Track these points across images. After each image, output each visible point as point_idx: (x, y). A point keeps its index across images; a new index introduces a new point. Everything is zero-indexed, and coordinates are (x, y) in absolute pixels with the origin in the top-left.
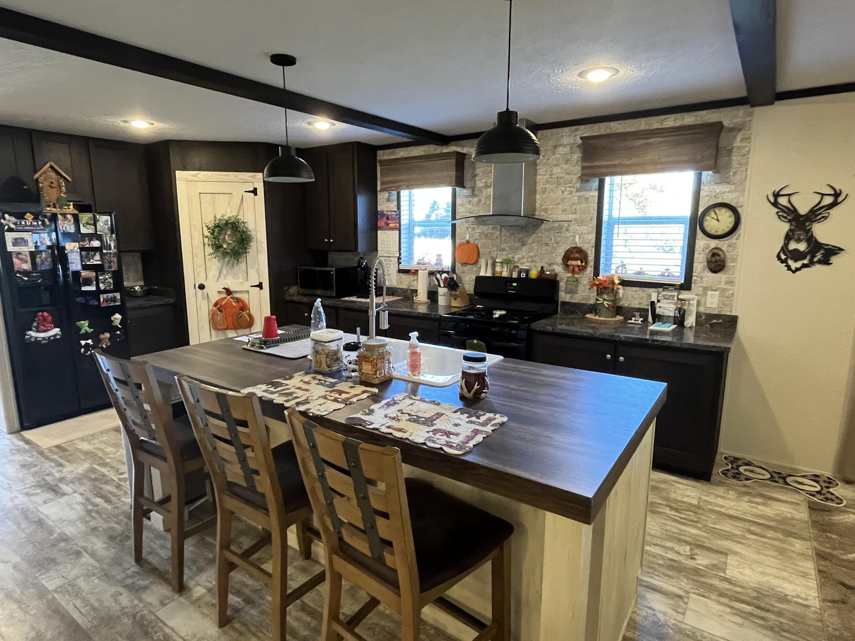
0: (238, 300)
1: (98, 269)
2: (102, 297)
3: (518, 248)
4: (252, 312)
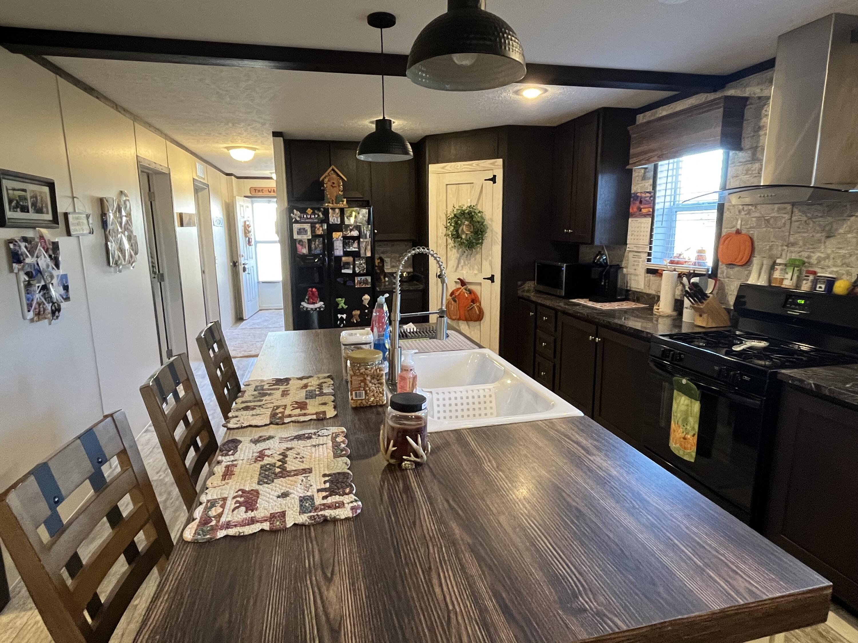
0: (470, 292)
1: (356, 255)
2: (357, 279)
3: (819, 241)
4: (483, 305)
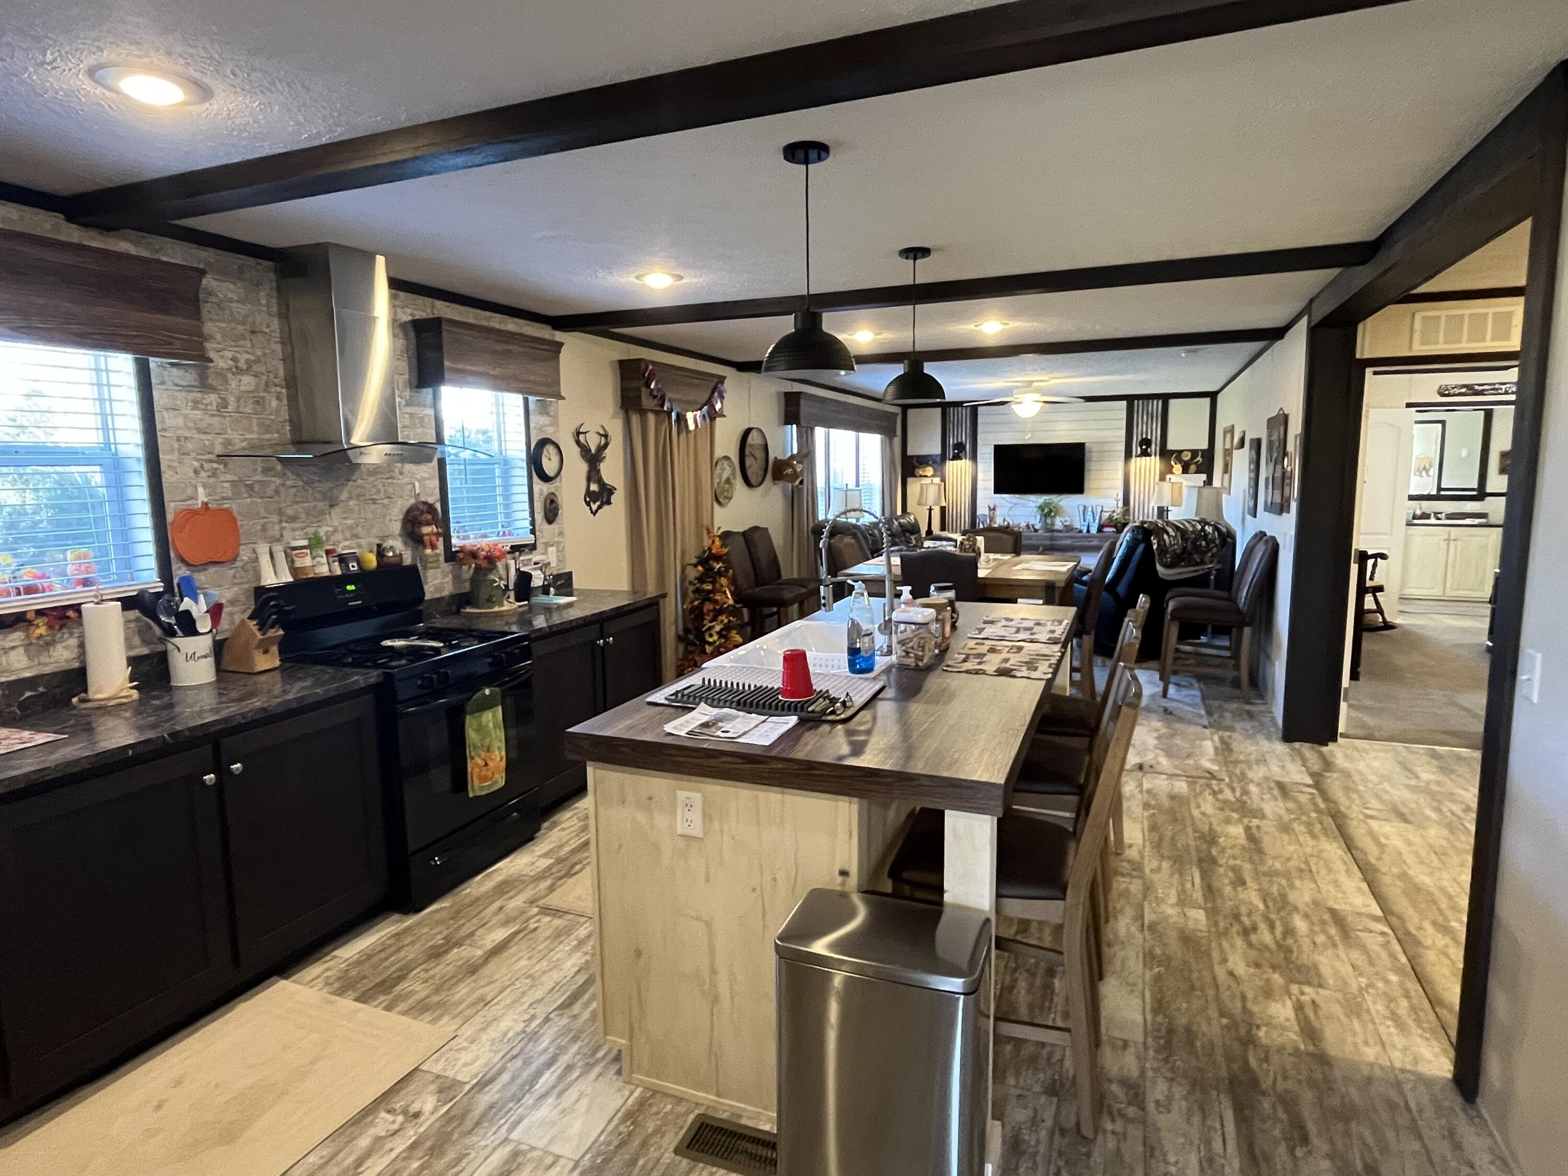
3: (322, 512)
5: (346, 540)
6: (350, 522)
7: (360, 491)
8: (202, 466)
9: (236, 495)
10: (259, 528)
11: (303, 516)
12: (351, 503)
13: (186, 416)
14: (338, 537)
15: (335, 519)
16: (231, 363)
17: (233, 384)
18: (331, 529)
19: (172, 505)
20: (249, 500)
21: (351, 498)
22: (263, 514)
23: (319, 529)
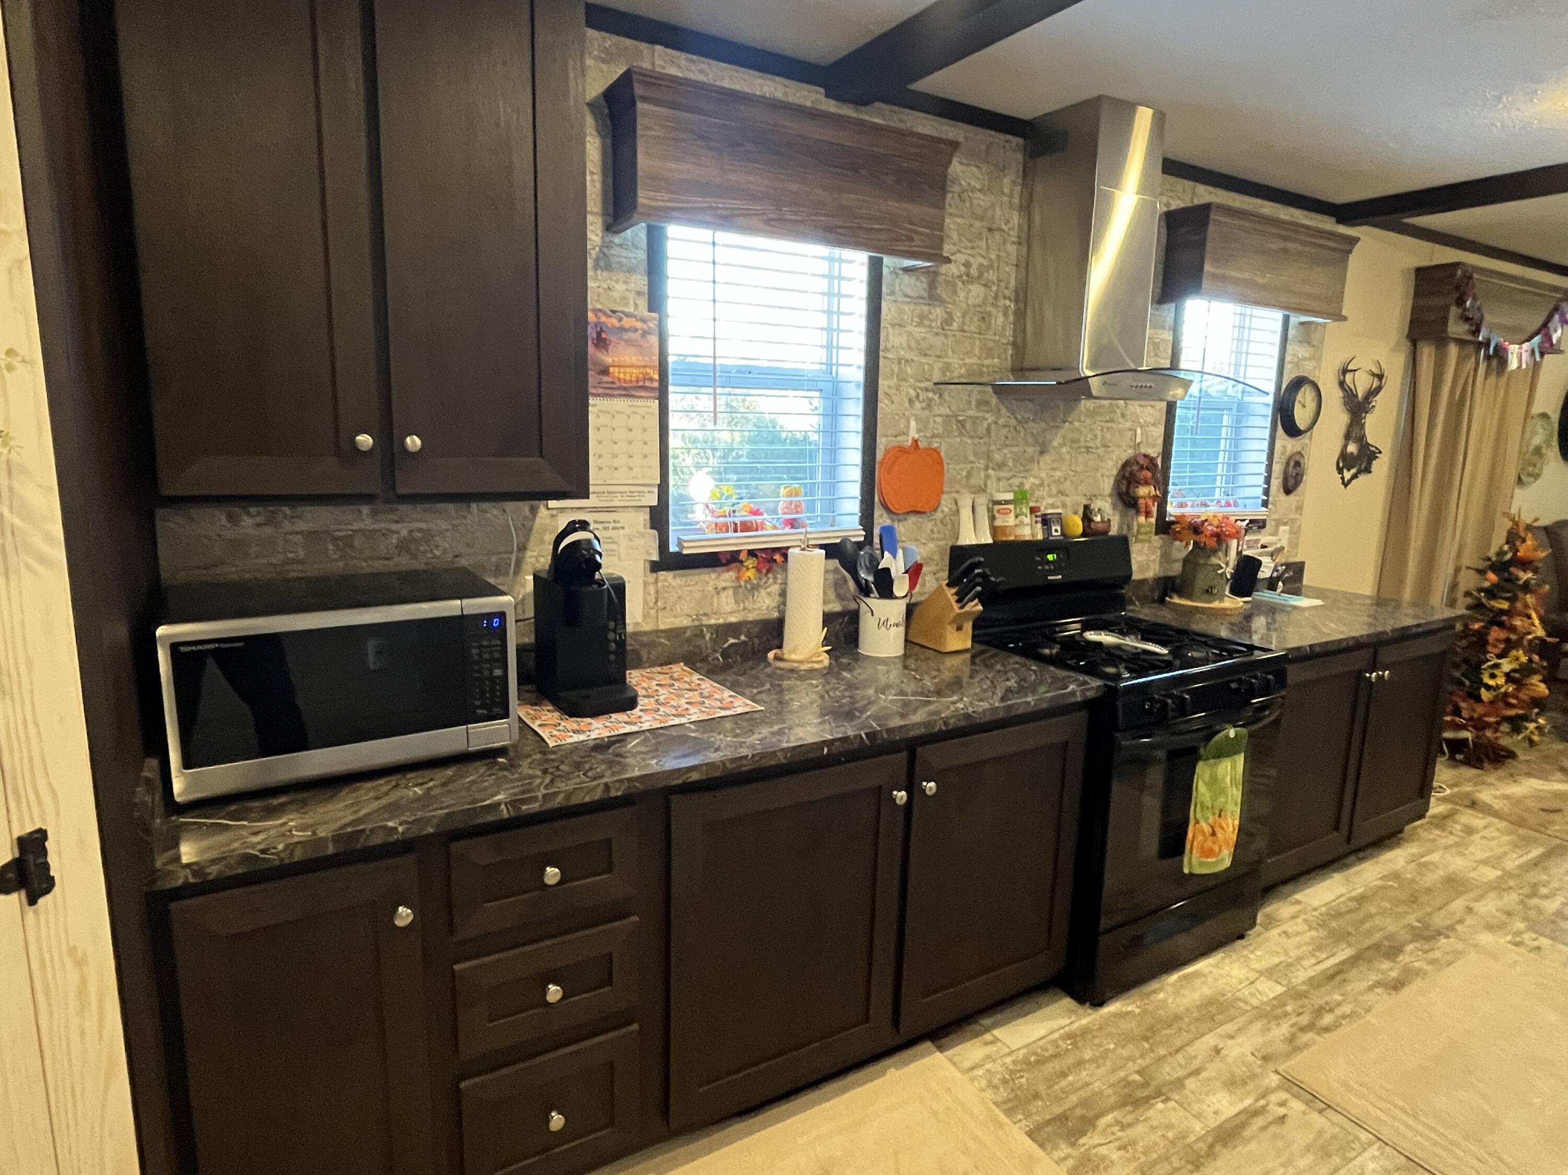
3: (1032, 460)
5: (1050, 496)
6: (1058, 474)
7: (1075, 435)
8: (918, 396)
9: (948, 433)
10: (964, 474)
11: (1010, 464)
12: (1064, 450)
13: (910, 334)
14: (1043, 492)
15: (1043, 470)
16: (963, 269)
17: (962, 295)
18: (1037, 482)
19: (884, 440)
20: (958, 440)
21: (1064, 444)
22: (972, 458)
23: (1025, 481)
